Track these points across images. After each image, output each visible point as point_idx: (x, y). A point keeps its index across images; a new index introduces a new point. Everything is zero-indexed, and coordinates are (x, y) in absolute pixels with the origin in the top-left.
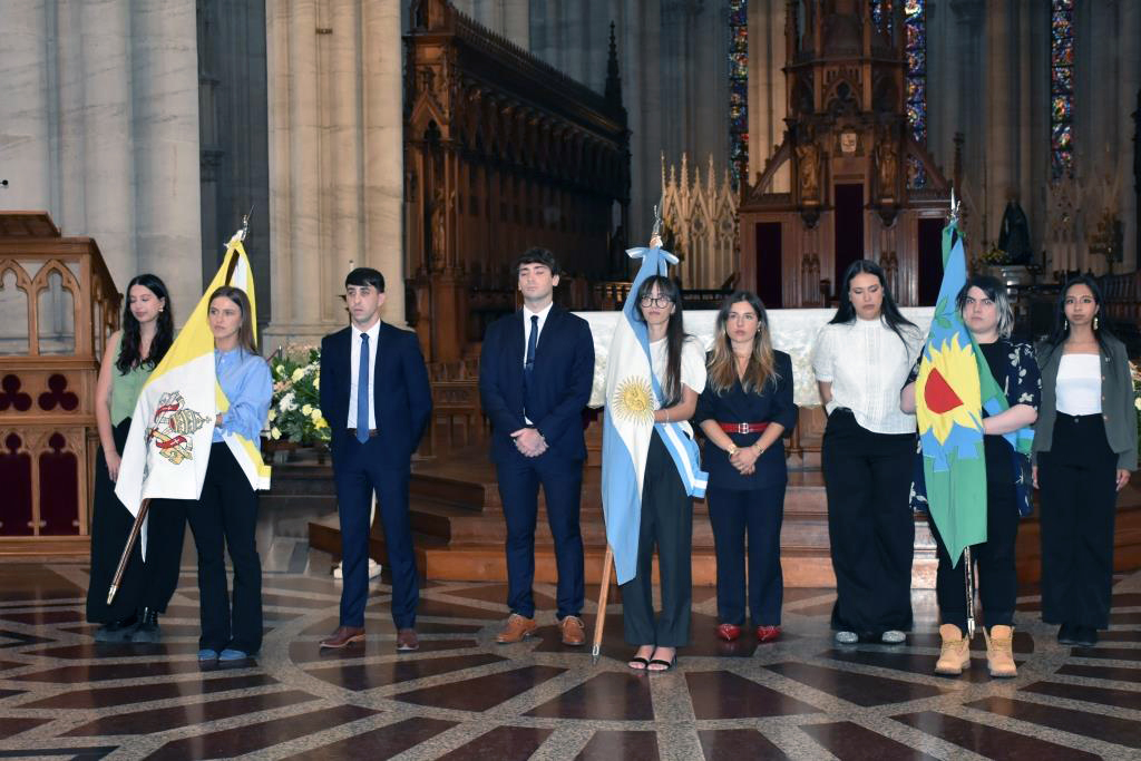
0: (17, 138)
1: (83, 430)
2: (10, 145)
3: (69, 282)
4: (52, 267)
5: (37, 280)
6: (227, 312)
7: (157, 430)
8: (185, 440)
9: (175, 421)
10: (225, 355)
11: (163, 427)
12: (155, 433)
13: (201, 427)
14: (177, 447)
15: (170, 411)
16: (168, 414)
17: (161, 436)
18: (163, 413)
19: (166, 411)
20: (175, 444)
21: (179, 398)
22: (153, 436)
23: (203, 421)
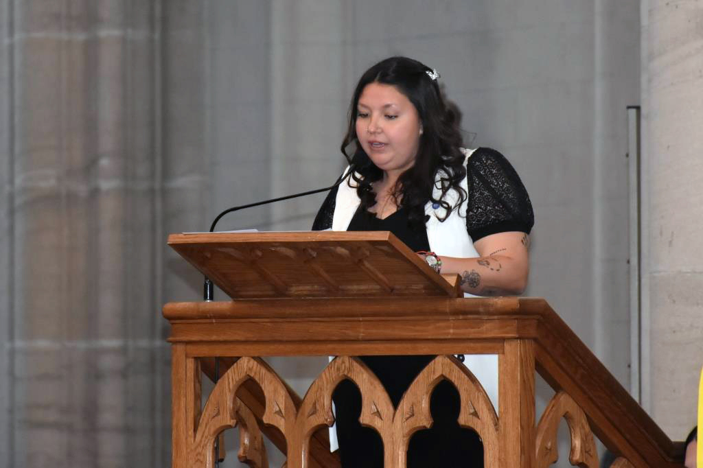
3: (475, 414)
4: (439, 374)
5: (405, 408)
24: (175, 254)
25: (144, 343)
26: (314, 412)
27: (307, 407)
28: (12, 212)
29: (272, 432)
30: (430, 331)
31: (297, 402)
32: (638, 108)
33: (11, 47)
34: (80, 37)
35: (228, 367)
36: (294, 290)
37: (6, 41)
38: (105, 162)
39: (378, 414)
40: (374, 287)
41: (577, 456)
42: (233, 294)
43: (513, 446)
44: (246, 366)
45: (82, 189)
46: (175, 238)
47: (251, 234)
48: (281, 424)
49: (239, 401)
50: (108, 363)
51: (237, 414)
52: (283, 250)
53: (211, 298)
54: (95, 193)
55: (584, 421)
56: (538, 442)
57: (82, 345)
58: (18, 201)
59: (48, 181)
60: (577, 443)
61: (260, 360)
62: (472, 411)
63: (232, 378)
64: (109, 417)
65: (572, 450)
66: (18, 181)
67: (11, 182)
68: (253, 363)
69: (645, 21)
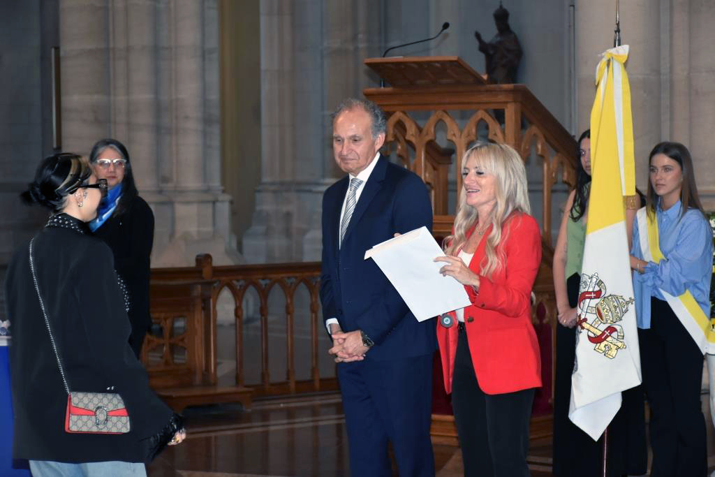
3: (495, 135)
4: (479, 118)
5: (465, 132)
6: (666, 168)
7: (585, 320)
8: (615, 330)
9: (602, 311)
10: (665, 213)
11: (591, 318)
12: (584, 324)
13: (627, 311)
14: (609, 339)
15: (595, 298)
16: (594, 302)
17: (592, 329)
18: (588, 300)
19: (590, 298)
20: (607, 336)
21: (600, 283)
22: (583, 328)
23: (627, 303)
26: (427, 134)
27: (424, 132)
28: (322, 58)
29: (409, 142)
30: (475, 99)
31: (420, 130)
32: (574, 6)
35: (391, 115)
36: (419, 82)
38: (360, 36)
39: (454, 135)
40: (452, 81)
41: (540, 152)
42: (393, 85)
44: (398, 115)
45: (351, 47)
46: (367, 61)
47: (399, 58)
48: (413, 140)
49: (396, 131)
51: (395, 136)
52: (413, 65)
53: (384, 86)
54: (356, 49)
55: (542, 137)
56: (522, 146)
58: (324, 52)
59: (337, 44)
60: (539, 147)
61: (404, 113)
62: (494, 133)
63: (393, 120)
65: (537, 149)
66: (325, 44)
67: (322, 45)
68: (401, 114)
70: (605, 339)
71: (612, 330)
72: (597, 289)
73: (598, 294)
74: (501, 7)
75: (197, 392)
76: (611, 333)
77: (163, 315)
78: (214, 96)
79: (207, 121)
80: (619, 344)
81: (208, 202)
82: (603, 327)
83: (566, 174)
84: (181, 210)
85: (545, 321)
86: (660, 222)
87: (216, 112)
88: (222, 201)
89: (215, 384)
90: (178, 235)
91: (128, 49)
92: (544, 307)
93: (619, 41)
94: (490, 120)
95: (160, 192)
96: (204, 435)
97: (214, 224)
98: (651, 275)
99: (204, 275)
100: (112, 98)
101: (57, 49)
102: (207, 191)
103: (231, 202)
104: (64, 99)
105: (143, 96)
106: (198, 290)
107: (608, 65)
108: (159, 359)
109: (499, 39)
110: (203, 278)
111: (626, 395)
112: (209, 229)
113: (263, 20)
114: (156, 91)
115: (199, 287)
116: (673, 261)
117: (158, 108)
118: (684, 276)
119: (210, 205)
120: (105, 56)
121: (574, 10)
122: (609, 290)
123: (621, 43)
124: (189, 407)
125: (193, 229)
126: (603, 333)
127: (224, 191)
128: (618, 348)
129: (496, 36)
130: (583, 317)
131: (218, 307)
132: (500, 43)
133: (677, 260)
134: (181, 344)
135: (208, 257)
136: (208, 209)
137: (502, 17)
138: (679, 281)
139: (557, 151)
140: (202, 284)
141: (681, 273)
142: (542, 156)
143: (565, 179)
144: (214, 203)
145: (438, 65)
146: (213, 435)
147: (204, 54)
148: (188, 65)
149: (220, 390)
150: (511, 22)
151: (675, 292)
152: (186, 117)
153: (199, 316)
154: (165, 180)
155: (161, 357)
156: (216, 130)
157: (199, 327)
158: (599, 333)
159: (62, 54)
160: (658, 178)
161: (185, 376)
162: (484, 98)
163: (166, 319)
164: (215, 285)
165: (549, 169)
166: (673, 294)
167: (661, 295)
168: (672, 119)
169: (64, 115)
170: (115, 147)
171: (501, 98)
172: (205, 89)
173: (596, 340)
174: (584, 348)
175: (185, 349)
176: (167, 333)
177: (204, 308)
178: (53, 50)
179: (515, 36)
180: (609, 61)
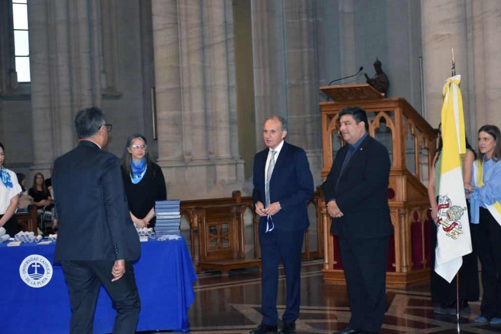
0: (443, 36)
1: (397, 211)
2: (438, 40)
3: (390, 124)
4: (381, 115)
5: (374, 123)
6: (485, 139)
7: (441, 219)
8: (457, 224)
9: (450, 214)
10: (486, 163)
11: (444, 218)
12: (441, 222)
13: (463, 214)
14: (454, 229)
15: (446, 208)
16: (445, 210)
17: (445, 224)
18: (442, 209)
19: (444, 208)
20: (453, 228)
21: (448, 200)
22: (440, 224)
23: (463, 210)
24: (322, 92)
25: (315, 116)
28: (286, 89)
30: (379, 106)
32: (421, 57)
33: (285, 54)
34: (299, 51)
35: (334, 116)
36: (348, 98)
37: (283, 53)
38: (306, 77)
40: (366, 97)
41: (413, 133)
42: (334, 100)
43: (398, 131)
45: (301, 83)
46: (321, 88)
47: (339, 86)
50: (308, 120)
51: (336, 127)
52: (345, 89)
53: (330, 101)
54: (304, 84)
55: (414, 125)
56: (404, 130)
57: (302, 116)
58: (287, 86)
59: (294, 82)
60: (413, 130)
63: (334, 119)
64: (309, 131)
65: (411, 131)
66: (287, 82)
67: (286, 83)
69: (423, 37)
70: (452, 229)
71: (455, 224)
72: (447, 203)
73: (447, 206)
74: (377, 60)
75: (235, 262)
76: (454, 226)
77: (217, 223)
78: (235, 110)
79: (231, 122)
80: (459, 232)
81: (233, 164)
82: (450, 223)
83: (426, 144)
84: (220, 169)
85: (418, 221)
86: (485, 167)
87: (235, 118)
88: (240, 163)
89: (244, 258)
90: (218, 182)
91: (190, 87)
92: (417, 213)
93: (455, 73)
94: (386, 116)
95: (209, 160)
96: (240, 285)
97: (236, 175)
98: (477, 193)
99: (237, 202)
100: (183, 112)
101: (154, 88)
102: (232, 158)
103: (245, 164)
104: (158, 114)
105: (198, 111)
106: (234, 210)
107: (450, 86)
108: (215, 245)
109: (376, 77)
110: (236, 203)
111: (465, 258)
112: (234, 178)
113: (255, 71)
114: (205, 109)
115: (235, 208)
116: (489, 187)
117: (206, 117)
118: (494, 195)
119: (235, 165)
120: (178, 92)
121: (422, 59)
122: (453, 203)
123: (456, 73)
124: (231, 270)
125: (226, 178)
126: (451, 226)
127: (241, 159)
128: (459, 233)
129: (376, 75)
130: (440, 218)
131: (244, 218)
132: (377, 78)
133: (491, 186)
134: (226, 237)
135: (238, 192)
136: (233, 168)
137: (378, 65)
138: (491, 197)
139: (421, 132)
140: (237, 206)
141: (492, 193)
142: (414, 135)
143: (426, 146)
144: (236, 164)
145: (358, 89)
146: (244, 284)
147: (229, 89)
148: (221, 95)
149: (247, 261)
150: (383, 68)
151: (489, 203)
152: (221, 121)
153: (235, 223)
154: (211, 153)
155: (216, 245)
156: (236, 127)
157: (235, 229)
158: (449, 226)
159: (157, 90)
160: (481, 144)
161: (229, 254)
162: (383, 105)
163: (218, 225)
164: (243, 206)
165: (417, 141)
166: (488, 205)
167: (485, 206)
168: (476, 114)
169: (158, 122)
170: (140, 138)
171: (392, 105)
172: (230, 107)
173: (447, 230)
174: (441, 234)
175: (228, 240)
176: (219, 232)
177: (237, 219)
178: (152, 89)
179: (385, 75)
180: (450, 84)
